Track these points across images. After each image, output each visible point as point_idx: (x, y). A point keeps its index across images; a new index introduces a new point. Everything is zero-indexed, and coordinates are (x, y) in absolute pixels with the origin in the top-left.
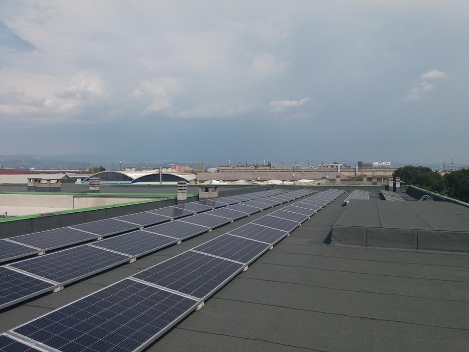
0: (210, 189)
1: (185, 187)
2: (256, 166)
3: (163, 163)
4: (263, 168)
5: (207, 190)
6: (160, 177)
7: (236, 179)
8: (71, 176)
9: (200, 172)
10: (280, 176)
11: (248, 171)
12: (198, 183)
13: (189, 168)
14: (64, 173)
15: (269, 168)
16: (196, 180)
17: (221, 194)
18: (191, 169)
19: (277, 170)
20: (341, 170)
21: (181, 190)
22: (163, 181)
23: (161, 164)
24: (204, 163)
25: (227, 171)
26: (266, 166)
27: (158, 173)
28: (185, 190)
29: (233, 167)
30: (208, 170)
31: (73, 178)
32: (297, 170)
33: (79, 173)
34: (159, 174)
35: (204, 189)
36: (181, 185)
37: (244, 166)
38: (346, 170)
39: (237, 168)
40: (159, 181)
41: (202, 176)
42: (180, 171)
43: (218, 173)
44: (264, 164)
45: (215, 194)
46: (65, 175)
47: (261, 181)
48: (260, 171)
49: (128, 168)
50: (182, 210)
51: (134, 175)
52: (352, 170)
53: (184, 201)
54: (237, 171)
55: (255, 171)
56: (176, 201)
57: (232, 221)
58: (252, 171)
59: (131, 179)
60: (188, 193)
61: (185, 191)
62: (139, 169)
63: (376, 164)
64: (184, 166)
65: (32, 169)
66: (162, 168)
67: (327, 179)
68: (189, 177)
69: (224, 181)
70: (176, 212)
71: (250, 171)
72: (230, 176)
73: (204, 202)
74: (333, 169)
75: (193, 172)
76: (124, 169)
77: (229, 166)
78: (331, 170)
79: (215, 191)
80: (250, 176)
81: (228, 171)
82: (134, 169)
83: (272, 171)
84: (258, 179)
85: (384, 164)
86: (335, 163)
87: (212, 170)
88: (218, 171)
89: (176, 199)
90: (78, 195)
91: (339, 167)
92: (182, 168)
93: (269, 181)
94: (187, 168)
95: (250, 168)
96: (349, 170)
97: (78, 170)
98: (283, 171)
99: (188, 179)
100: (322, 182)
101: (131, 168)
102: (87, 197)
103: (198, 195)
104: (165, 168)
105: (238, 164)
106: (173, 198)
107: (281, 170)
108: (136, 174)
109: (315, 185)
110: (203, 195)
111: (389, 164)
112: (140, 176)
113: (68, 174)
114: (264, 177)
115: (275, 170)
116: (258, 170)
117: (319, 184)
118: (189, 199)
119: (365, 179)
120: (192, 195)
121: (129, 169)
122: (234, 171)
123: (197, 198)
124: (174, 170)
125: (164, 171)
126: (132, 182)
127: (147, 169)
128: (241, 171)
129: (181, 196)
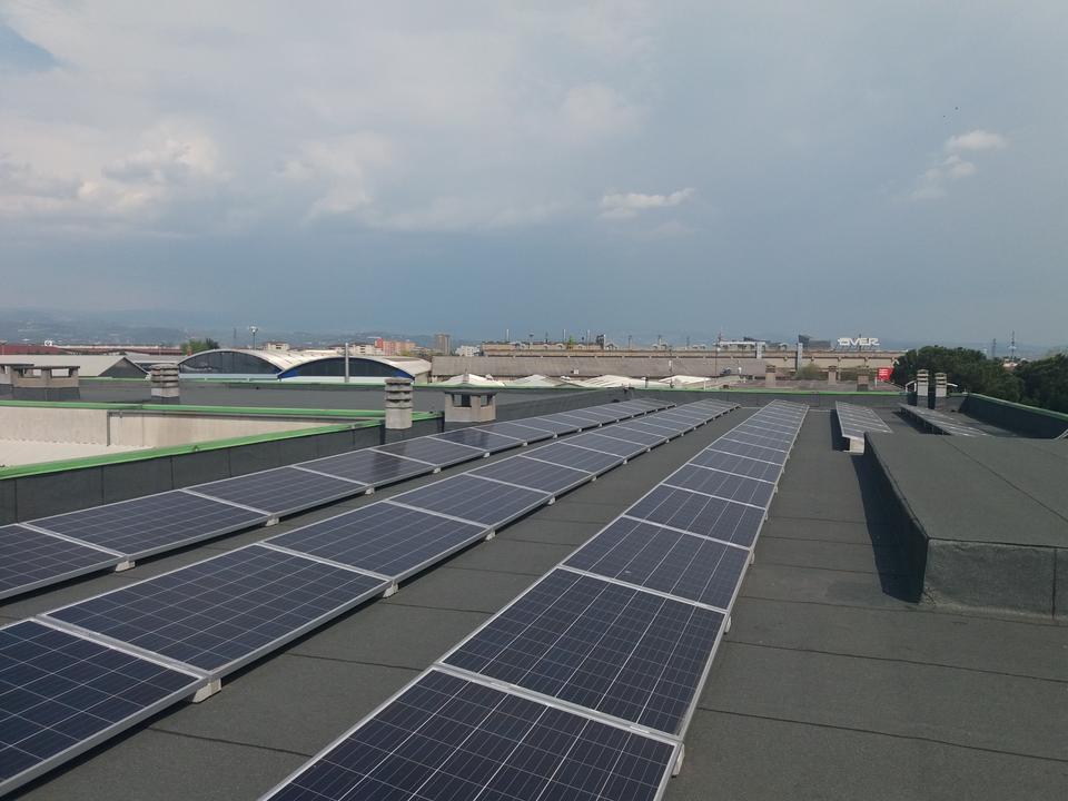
0: (473, 400)
1: (406, 392)
2: (569, 345)
3: (353, 333)
4: (584, 348)
5: (466, 402)
6: (344, 365)
7: (523, 373)
8: (136, 359)
9: (439, 355)
10: (626, 366)
11: (552, 354)
12: (436, 382)
13: (413, 345)
14: (122, 352)
15: (598, 347)
16: (429, 374)
17: (504, 413)
18: (418, 349)
19: (618, 354)
20: (765, 355)
21: (397, 401)
22: (351, 375)
23: (349, 336)
24: (448, 336)
25: (502, 353)
26: (591, 344)
27: (340, 356)
28: (406, 400)
29: (516, 345)
30: (459, 351)
31: (142, 365)
32: (662, 355)
33: (158, 354)
34: (343, 359)
35: (458, 398)
36: (395, 388)
37: (542, 343)
38: (777, 355)
39: (526, 347)
40: (343, 375)
41: (442, 364)
42: (392, 352)
43: (482, 358)
44: (587, 340)
45: (489, 413)
46: (122, 357)
47: (582, 377)
48: (579, 354)
49: (272, 343)
50: (398, 460)
51: (284, 359)
52: (790, 355)
53: (403, 434)
54: (525, 354)
55: (567, 354)
56: (381, 434)
57: (552, 501)
58: (561, 354)
59: (276, 369)
60: (413, 408)
61: (408, 404)
62: (298, 347)
63: (844, 341)
64: (403, 341)
65: (49, 343)
66: (350, 346)
67: (742, 376)
68: (415, 367)
69: (496, 377)
70: (384, 465)
71: (557, 354)
72: (511, 364)
73: (460, 432)
74: (745, 352)
75: (422, 356)
76: (263, 347)
77: (507, 343)
78: (740, 355)
79: (488, 404)
80: (556, 367)
81: (506, 353)
82: (285, 347)
83: (606, 354)
84: (576, 372)
85: (862, 342)
86: (746, 339)
87: (468, 351)
88: (482, 354)
89: (382, 427)
90: (120, 409)
91: (759, 348)
92: (398, 345)
93: (599, 378)
94: (409, 347)
95: (556, 347)
96: (781, 355)
97: (156, 347)
98: (632, 355)
99: (412, 372)
100: (730, 381)
101: (278, 344)
102: (143, 415)
103: (443, 413)
104: (357, 344)
105: (527, 339)
106: (374, 422)
107: (627, 354)
108: (289, 358)
109: (717, 389)
110: (455, 414)
111: (874, 341)
112: (300, 363)
113: (130, 356)
114: (587, 369)
115: (614, 354)
116: (574, 354)
117: (725, 386)
118: (419, 427)
119: (832, 376)
120: (425, 415)
121: (274, 346)
122: (520, 353)
123: (440, 423)
124: (379, 351)
125: (356, 352)
126: (280, 377)
127: (316, 347)
128: (534, 354)
129: (397, 419)
